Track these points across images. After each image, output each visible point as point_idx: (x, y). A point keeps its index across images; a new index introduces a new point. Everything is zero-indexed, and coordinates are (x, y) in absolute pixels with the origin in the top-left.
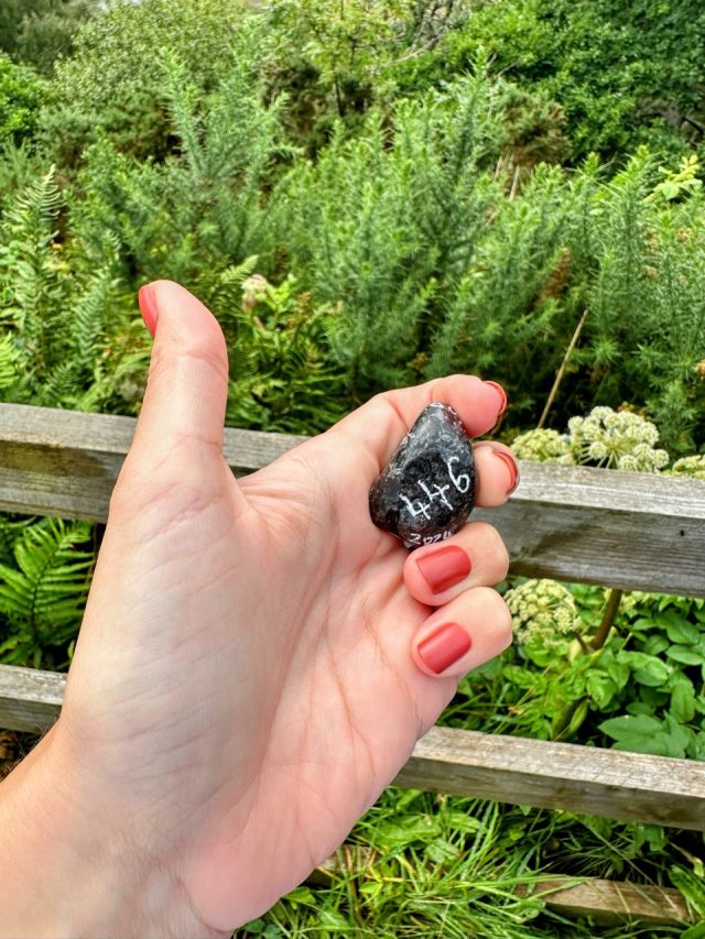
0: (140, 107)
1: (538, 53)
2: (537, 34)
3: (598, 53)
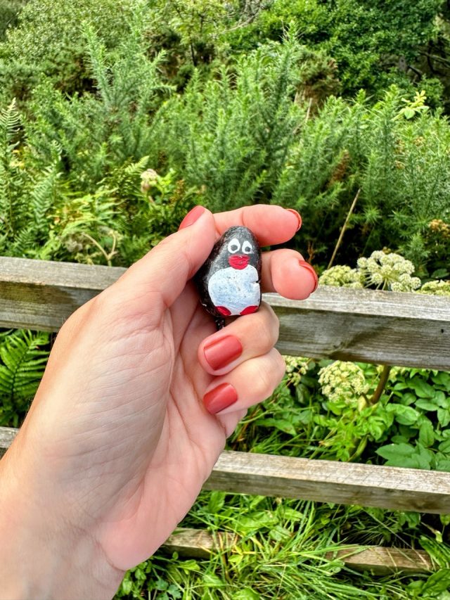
0: (64, 60)
1: (318, 26)
2: (318, 13)
3: (355, 25)
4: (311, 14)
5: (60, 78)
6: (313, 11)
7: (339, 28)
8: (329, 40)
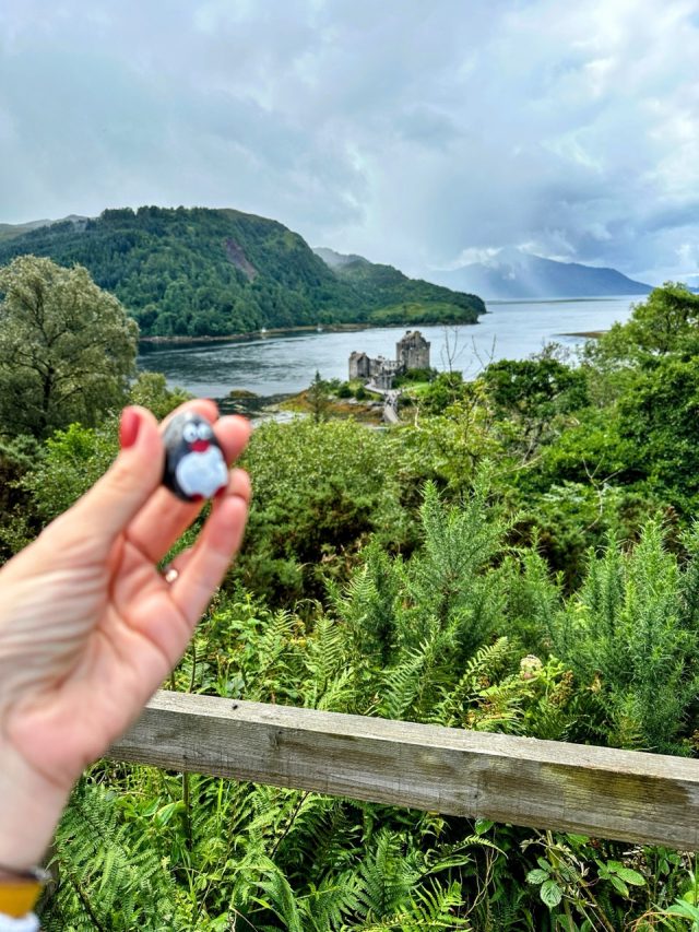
0: (299, 506)
1: (627, 462)
2: (623, 449)
3: (681, 462)
4: (614, 450)
5: (291, 527)
6: (615, 446)
7: (658, 466)
8: (645, 480)
